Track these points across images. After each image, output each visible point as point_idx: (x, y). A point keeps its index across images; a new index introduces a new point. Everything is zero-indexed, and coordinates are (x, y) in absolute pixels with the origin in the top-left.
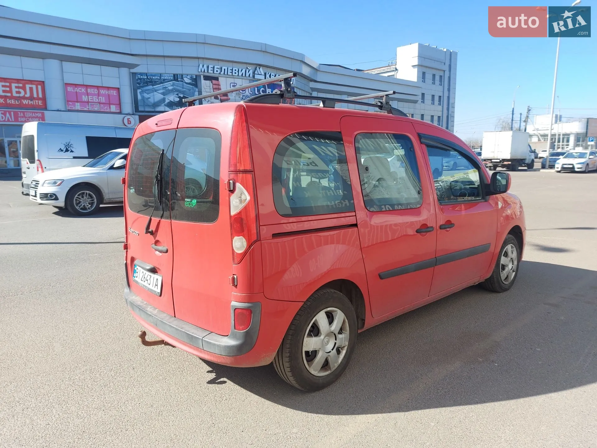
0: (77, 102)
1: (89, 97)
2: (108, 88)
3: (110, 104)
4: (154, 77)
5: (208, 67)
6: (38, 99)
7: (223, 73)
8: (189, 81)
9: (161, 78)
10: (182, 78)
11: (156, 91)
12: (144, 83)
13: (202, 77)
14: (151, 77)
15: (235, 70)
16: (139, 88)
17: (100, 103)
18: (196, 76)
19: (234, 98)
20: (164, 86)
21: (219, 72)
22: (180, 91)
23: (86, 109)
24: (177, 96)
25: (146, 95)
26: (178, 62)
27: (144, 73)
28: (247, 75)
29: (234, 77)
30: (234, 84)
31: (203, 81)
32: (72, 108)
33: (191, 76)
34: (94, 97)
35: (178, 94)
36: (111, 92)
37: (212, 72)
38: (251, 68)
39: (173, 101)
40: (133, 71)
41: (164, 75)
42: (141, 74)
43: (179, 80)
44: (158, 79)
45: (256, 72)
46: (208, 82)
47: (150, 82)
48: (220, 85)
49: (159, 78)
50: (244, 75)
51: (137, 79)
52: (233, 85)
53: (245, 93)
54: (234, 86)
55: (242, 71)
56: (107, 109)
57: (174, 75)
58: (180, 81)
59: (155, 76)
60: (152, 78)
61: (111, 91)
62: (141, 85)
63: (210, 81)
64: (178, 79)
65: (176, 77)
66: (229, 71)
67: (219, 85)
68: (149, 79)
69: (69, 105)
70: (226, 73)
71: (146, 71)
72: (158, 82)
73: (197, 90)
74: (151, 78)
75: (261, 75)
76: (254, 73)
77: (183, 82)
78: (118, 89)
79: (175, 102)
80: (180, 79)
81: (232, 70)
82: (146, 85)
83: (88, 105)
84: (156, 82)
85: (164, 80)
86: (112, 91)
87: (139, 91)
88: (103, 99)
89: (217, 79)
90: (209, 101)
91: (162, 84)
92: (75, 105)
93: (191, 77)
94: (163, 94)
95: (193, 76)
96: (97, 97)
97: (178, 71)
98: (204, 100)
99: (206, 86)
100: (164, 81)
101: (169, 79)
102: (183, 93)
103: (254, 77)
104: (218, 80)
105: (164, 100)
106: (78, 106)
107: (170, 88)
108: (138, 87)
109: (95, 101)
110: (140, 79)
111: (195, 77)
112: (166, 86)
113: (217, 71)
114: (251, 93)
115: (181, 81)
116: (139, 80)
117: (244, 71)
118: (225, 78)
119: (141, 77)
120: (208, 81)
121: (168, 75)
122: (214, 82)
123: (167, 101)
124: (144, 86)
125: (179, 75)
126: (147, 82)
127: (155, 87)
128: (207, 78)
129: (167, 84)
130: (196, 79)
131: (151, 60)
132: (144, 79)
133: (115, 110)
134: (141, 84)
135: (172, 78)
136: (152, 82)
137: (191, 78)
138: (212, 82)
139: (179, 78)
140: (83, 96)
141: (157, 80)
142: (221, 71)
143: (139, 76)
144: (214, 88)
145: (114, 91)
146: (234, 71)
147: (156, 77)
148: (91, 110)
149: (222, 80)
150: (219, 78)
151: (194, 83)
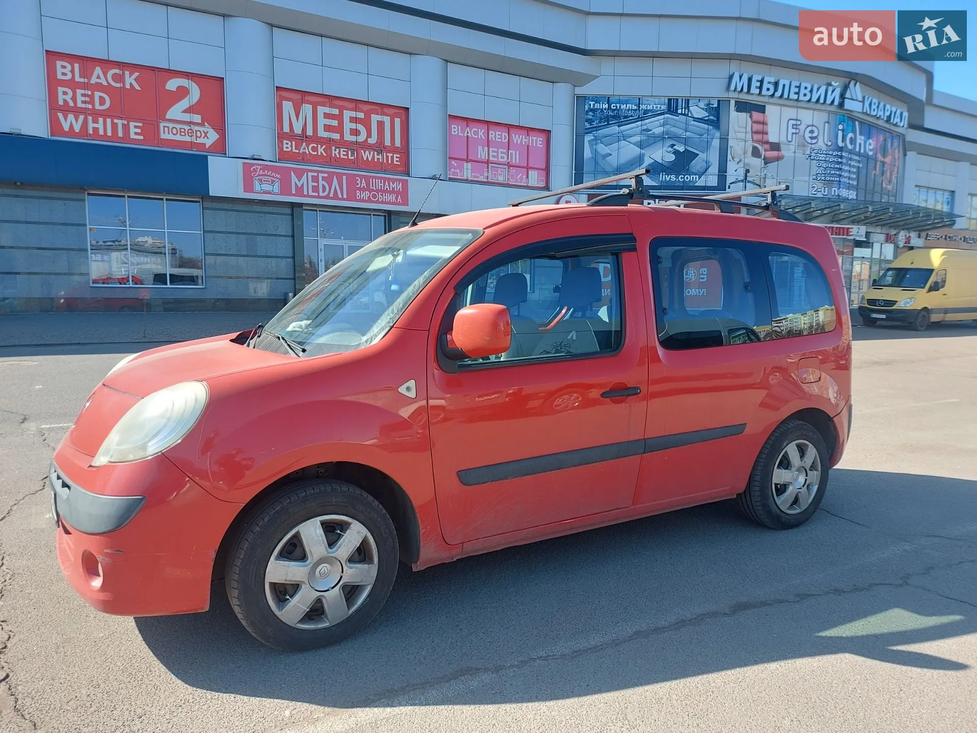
0: (467, 160)
1: (491, 149)
2: (529, 130)
3: (528, 168)
4: (623, 107)
5: (750, 80)
6: (393, 149)
7: (778, 94)
8: (703, 114)
9: (639, 107)
10: (688, 107)
11: (625, 138)
12: (600, 120)
13: (733, 103)
14: (618, 105)
15: (806, 88)
16: (590, 133)
17: (509, 165)
18: (719, 101)
19: (793, 154)
20: (645, 127)
21: (771, 92)
22: (677, 138)
23: (481, 179)
24: (670, 149)
25: (602, 149)
26: (682, 68)
27: (603, 97)
28: (829, 101)
29: (800, 104)
30: (794, 122)
31: (733, 114)
32: (456, 174)
33: (707, 103)
34: (500, 150)
35: (673, 146)
36: (532, 140)
37: (757, 91)
38: (837, 84)
39: (660, 161)
40: (579, 91)
41: (648, 100)
42: (597, 99)
43: (679, 111)
44: (632, 110)
45: (848, 95)
46: (743, 116)
47: (614, 117)
48: (767, 124)
49: (635, 107)
50: (822, 101)
51: (587, 111)
52: (793, 125)
53: (816, 145)
54: (795, 127)
55: (818, 89)
56: (521, 178)
57: (669, 99)
58: (681, 114)
59: (626, 103)
60: (620, 107)
61: (533, 138)
62: (595, 124)
63: (749, 114)
64: (677, 109)
65: (672, 106)
66: (794, 90)
67: (764, 123)
68: (614, 110)
69: (451, 166)
70: (786, 96)
71: (608, 92)
72: (631, 116)
73: (718, 134)
74: (618, 108)
75: (857, 100)
76: (842, 96)
77: (687, 115)
78: (547, 133)
79: (666, 164)
80: (682, 109)
81: (799, 87)
82: (606, 123)
83: (488, 168)
84: (626, 117)
85: (646, 112)
86: (535, 138)
87: (588, 138)
88: (516, 157)
89: (761, 109)
90: (741, 161)
91: (641, 121)
92: (461, 168)
93: (708, 105)
94: (641, 145)
95: (712, 102)
96: (505, 151)
97: (679, 90)
98: (731, 159)
99: (739, 127)
100: (646, 115)
101: (658, 111)
102: (685, 141)
103: (841, 105)
104: (764, 112)
105: (640, 159)
106: (467, 170)
107: (658, 131)
108: (586, 129)
109: (500, 160)
110: (594, 110)
111: (715, 105)
112: (649, 126)
113: (768, 89)
114: (829, 143)
115: (684, 115)
116: (591, 113)
117: (823, 88)
118: (779, 108)
119: (597, 106)
120: (744, 114)
121: (657, 100)
122: (757, 115)
123: (647, 162)
124: (599, 127)
125: (680, 101)
126: (607, 119)
127: (622, 128)
128: (742, 107)
129: (650, 123)
130: (718, 109)
131: (622, 66)
132: (602, 110)
133: (536, 183)
134: (593, 122)
135: (664, 107)
136: (619, 118)
137: (708, 108)
138: (751, 117)
139: (680, 107)
140: (480, 148)
141: (630, 113)
142: (776, 90)
143: (592, 103)
144: (754, 129)
145: (539, 139)
146: (803, 91)
147: (628, 105)
148: (492, 181)
149: (772, 111)
150: (768, 107)
151: (712, 117)
